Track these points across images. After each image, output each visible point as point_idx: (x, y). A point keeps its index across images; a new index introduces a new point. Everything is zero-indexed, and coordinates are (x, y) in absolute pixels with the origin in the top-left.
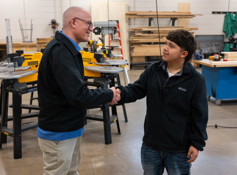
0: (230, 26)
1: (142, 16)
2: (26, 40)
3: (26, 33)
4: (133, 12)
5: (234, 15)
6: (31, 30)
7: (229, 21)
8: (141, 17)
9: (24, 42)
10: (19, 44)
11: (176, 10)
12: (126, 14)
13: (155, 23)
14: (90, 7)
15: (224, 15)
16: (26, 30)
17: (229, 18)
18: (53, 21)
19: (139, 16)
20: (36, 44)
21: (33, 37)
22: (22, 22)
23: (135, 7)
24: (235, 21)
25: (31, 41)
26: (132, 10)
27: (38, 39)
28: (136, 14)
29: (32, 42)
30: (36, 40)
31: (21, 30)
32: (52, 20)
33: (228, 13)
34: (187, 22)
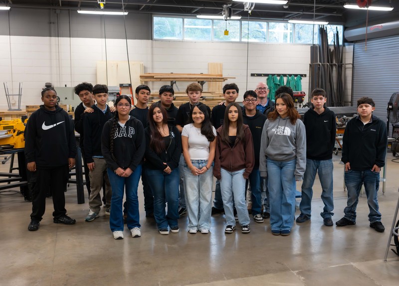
0: (273, 91)
1: (161, 79)
2: (13, 108)
3: (13, 99)
4: (149, 74)
5: (278, 78)
6: (20, 95)
7: (272, 85)
8: (159, 80)
9: (10, 110)
10: (4, 113)
11: (205, 72)
12: (141, 77)
13: (178, 87)
14: (96, 67)
15: (267, 78)
16: (13, 95)
17: (272, 81)
18: (47, 85)
19: (156, 78)
20: (25, 112)
21: (22, 104)
22: (8, 85)
23: (153, 68)
24: (279, 85)
25: (19, 110)
26: (150, 72)
27: (27, 107)
28: (153, 77)
29: (21, 110)
30: (25, 108)
31: (7, 95)
32: (46, 83)
33: (270, 76)
34: (219, 86)
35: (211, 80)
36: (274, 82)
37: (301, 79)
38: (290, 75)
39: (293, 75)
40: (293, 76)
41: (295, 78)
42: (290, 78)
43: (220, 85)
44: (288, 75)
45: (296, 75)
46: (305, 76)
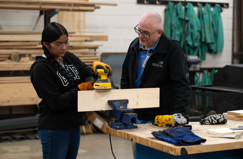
7: (175, 21)
24: (186, 21)
33: (171, 4)
34: (79, 21)
35: (71, 8)
36: (177, 15)
37: (221, 11)
38: (204, 4)
39: (209, 3)
40: (209, 6)
41: (212, 9)
42: (203, 9)
43: (82, 19)
44: (200, 3)
45: (213, 5)
46: (227, 5)
